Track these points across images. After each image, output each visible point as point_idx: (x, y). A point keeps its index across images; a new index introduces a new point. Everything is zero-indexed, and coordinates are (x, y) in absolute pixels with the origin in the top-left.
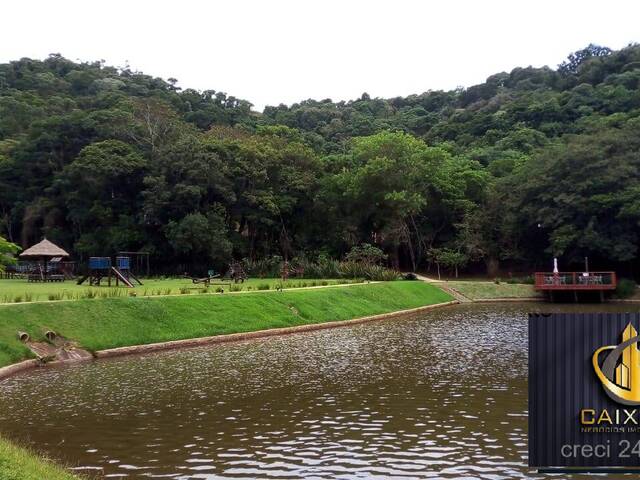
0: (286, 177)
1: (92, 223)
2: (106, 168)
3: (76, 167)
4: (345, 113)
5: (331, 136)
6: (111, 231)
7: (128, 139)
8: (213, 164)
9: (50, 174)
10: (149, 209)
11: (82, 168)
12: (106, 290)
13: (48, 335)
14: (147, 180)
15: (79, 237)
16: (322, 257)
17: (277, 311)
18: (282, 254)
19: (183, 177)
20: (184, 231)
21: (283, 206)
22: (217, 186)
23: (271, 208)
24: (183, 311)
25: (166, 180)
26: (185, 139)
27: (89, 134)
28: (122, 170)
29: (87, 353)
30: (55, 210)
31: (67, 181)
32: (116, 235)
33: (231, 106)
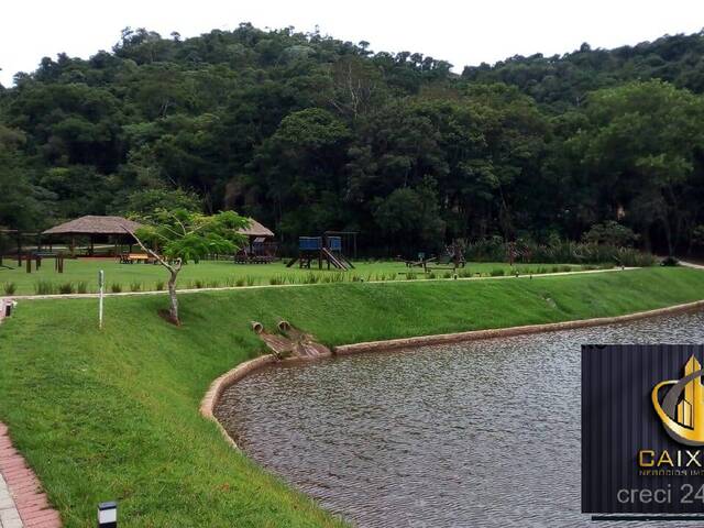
0: (507, 143)
1: (294, 201)
2: (308, 139)
3: (277, 139)
4: (560, 69)
5: (542, 98)
6: (314, 210)
7: (329, 107)
8: (424, 130)
9: (249, 148)
10: (354, 183)
11: (283, 141)
12: (327, 274)
13: (282, 326)
14: (352, 150)
15: (279, 216)
16: (555, 236)
17: (531, 303)
18: (502, 234)
19: (391, 147)
20: (392, 208)
21: (504, 178)
22: (429, 156)
23: (489, 179)
24: (423, 300)
25: (373, 151)
26: (391, 103)
27: (289, 103)
28: (324, 141)
29: (325, 348)
30: (256, 188)
31: (268, 156)
32: (319, 213)
33: (428, 68)
